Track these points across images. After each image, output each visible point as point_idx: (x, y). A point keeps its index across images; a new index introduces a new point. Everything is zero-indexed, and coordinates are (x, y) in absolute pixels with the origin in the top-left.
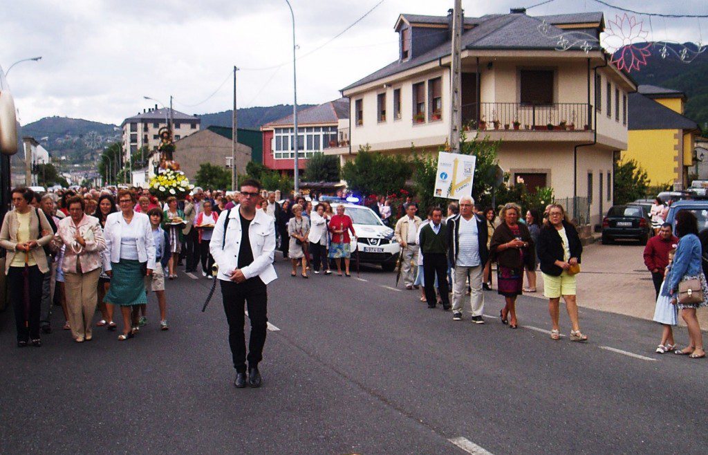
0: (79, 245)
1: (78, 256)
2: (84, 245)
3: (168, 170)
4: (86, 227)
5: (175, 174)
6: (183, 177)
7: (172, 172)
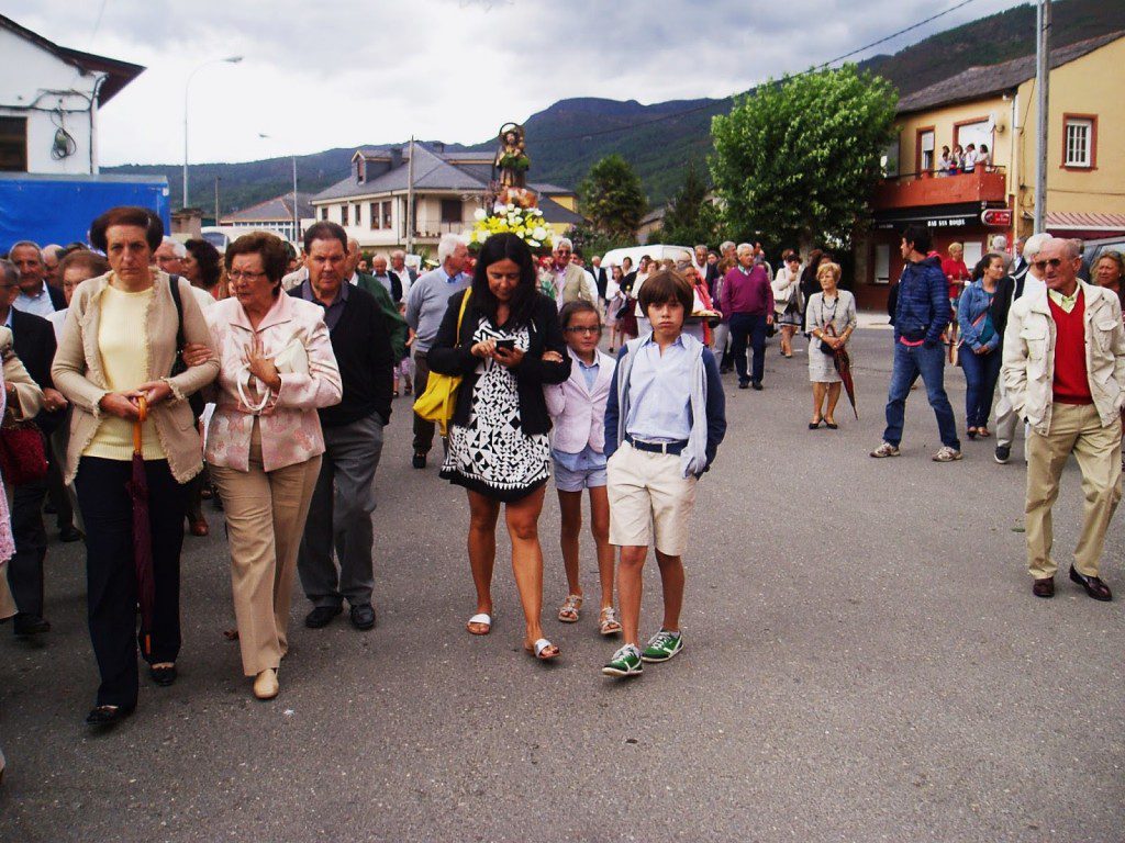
0: (259, 384)
1: (256, 417)
2: (275, 386)
3: (511, 206)
4: (286, 332)
5: (523, 215)
6: (541, 221)
7: (518, 210)
